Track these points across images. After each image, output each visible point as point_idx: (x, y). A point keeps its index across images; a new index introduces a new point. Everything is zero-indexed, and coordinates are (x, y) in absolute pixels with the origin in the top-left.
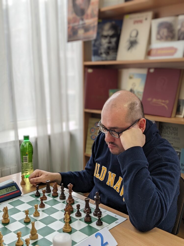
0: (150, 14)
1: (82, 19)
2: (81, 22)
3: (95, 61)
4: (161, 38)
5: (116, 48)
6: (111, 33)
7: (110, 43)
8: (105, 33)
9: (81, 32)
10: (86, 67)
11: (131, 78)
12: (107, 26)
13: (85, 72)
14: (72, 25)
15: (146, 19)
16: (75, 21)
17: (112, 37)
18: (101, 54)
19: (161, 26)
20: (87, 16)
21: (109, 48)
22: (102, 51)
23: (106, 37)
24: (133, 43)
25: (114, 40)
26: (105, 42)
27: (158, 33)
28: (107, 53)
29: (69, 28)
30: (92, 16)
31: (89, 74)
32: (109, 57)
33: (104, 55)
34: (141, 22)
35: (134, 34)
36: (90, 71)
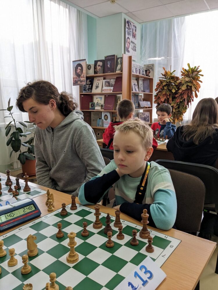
0: (102, 78)
1: (80, 78)
2: (79, 79)
3: (84, 93)
4: (106, 86)
5: (91, 88)
6: (89, 83)
7: (89, 86)
8: (88, 83)
9: (79, 82)
10: (81, 95)
12: (88, 81)
14: (75, 80)
17: (90, 84)
18: (86, 90)
19: (106, 82)
20: (82, 77)
21: (89, 88)
22: (87, 89)
23: (88, 84)
24: (97, 87)
25: (91, 86)
26: (87, 86)
27: (105, 84)
28: (88, 90)
30: (83, 78)
32: (89, 92)
33: (87, 91)
34: (100, 80)
36: (82, 96)
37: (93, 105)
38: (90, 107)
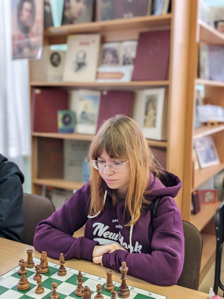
0: (97, 38)
1: (27, 37)
2: (26, 40)
9: (26, 51)
10: (33, 87)
11: (81, 99)
13: (32, 93)
14: (17, 42)
15: (94, 42)
16: (20, 38)
24: (80, 65)
29: (13, 45)
30: (37, 35)
31: (37, 95)
34: (88, 44)
35: (81, 55)
36: (38, 91)
37: (69, 120)
38: (60, 125)
